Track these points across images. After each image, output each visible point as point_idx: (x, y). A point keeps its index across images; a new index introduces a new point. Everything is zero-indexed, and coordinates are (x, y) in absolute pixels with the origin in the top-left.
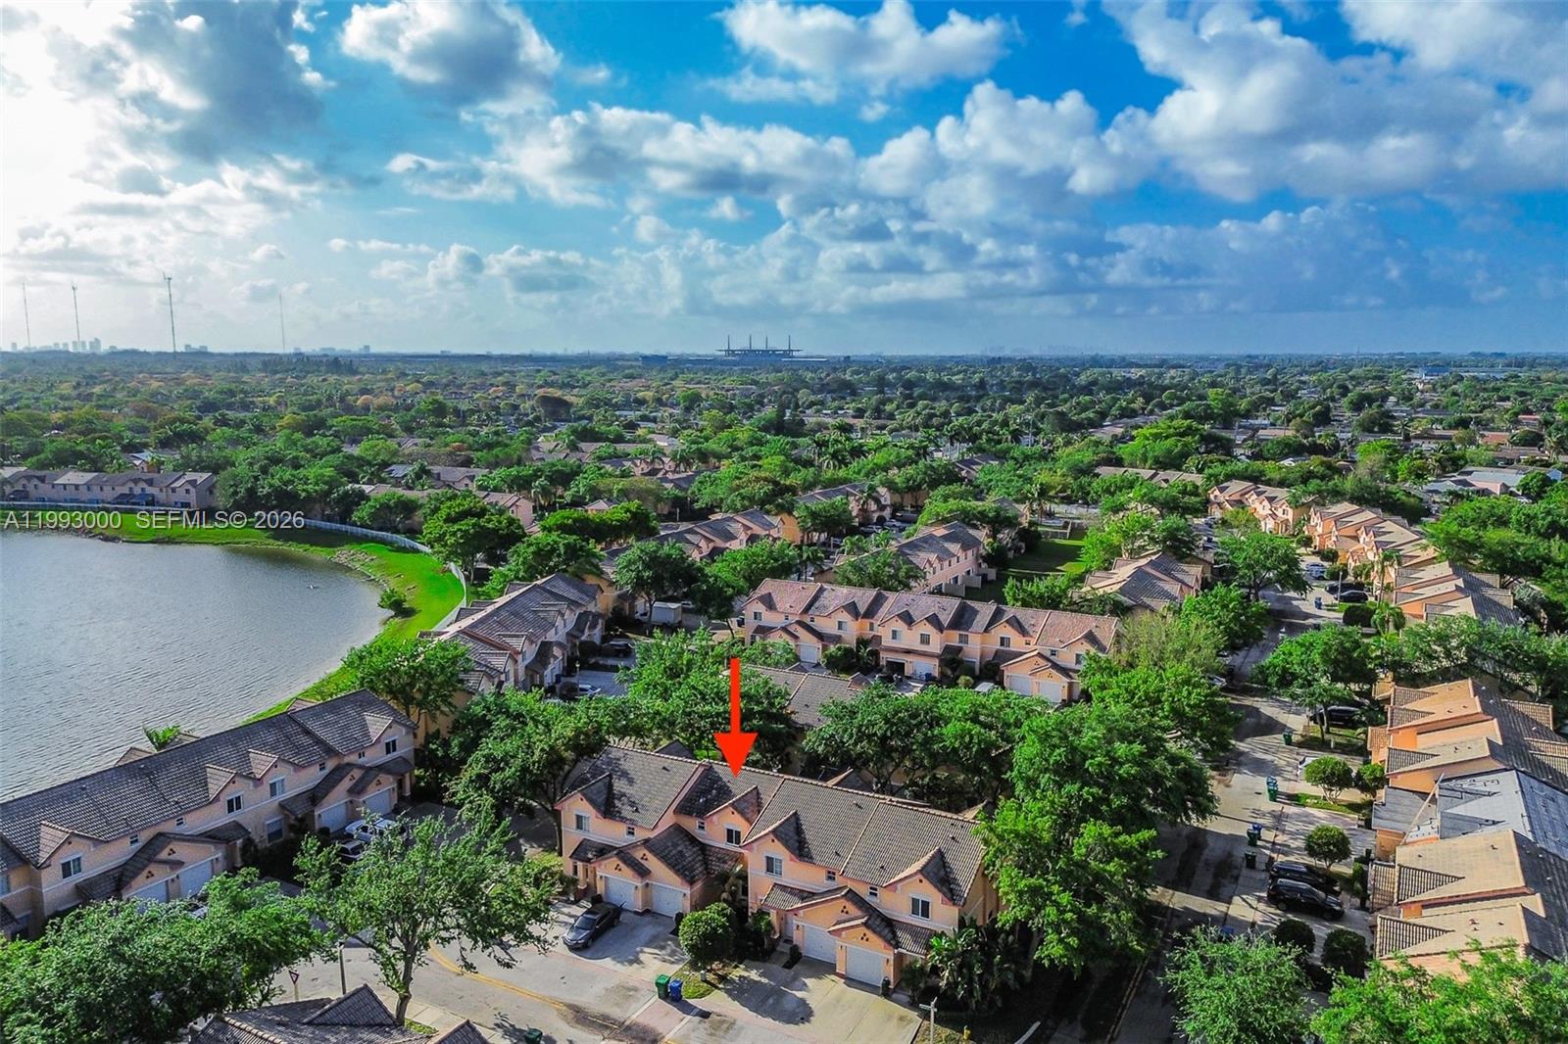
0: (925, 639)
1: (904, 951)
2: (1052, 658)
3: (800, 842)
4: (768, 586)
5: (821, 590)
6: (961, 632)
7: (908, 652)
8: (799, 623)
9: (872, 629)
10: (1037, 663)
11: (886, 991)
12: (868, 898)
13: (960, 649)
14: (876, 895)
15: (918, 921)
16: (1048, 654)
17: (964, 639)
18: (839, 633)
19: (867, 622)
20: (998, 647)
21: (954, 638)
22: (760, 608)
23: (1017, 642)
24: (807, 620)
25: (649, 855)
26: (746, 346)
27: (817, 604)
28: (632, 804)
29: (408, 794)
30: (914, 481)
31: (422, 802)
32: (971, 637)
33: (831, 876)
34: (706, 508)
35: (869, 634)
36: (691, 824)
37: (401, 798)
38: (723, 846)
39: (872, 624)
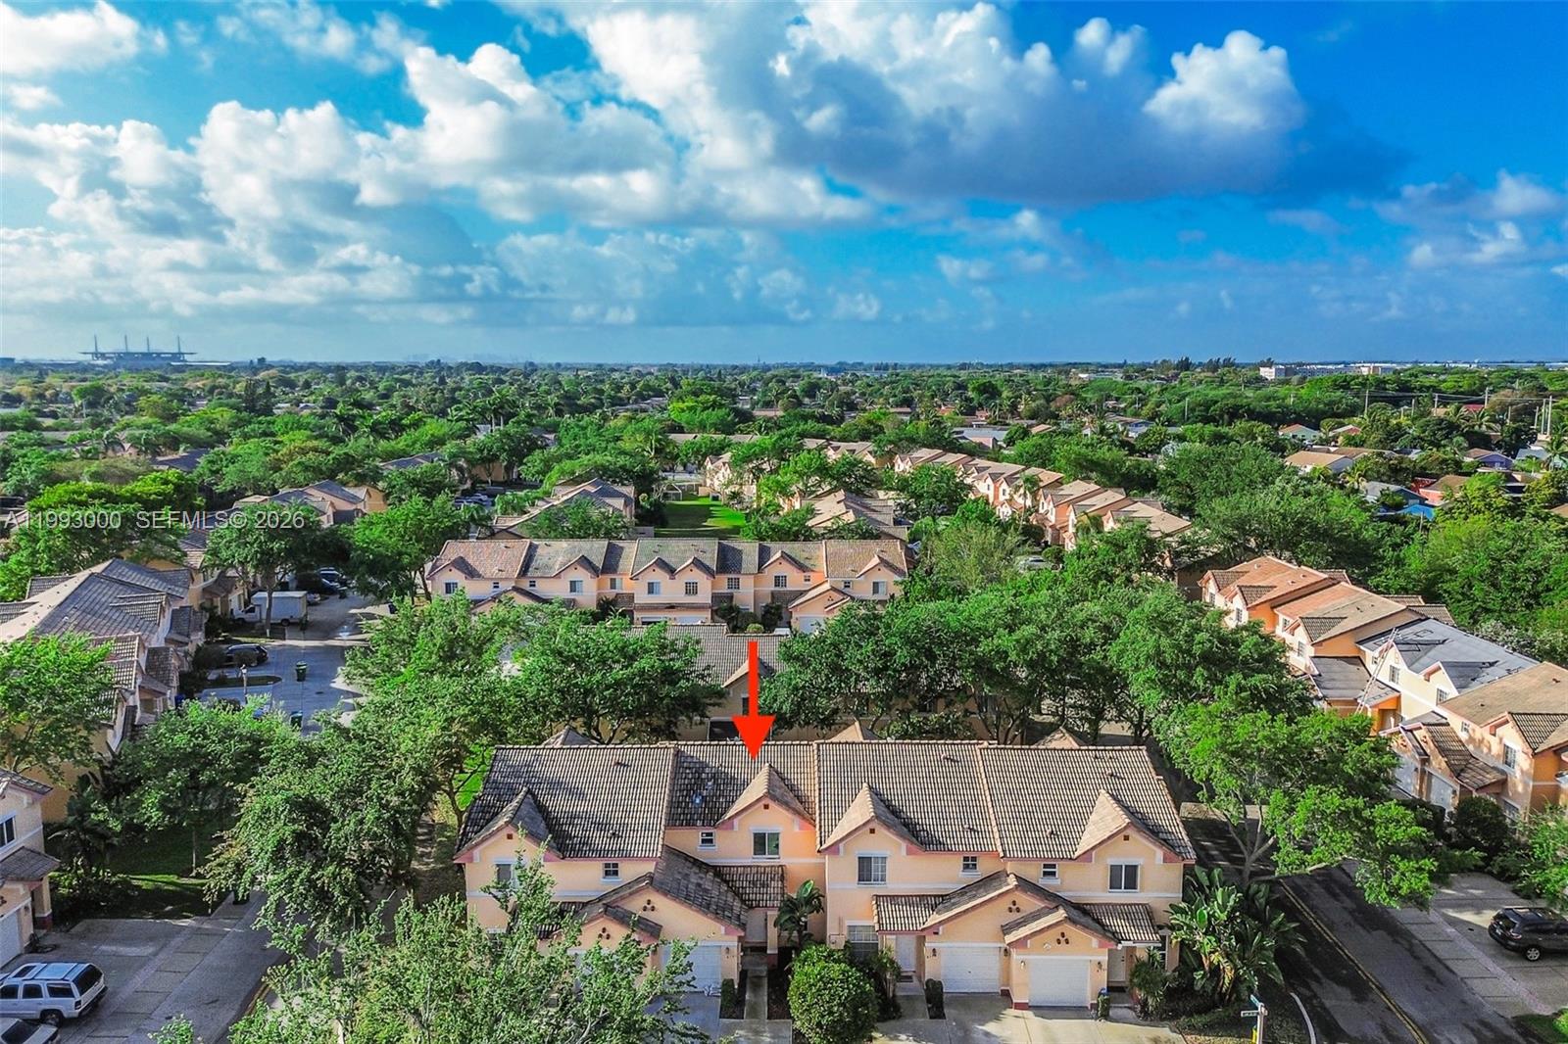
0: (691, 589)
1: (1130, 944)
2: (846, 590)
3: (906, 825)
4: (453, 550)
5: (532, 548)
6: (730, 576)
7: (671, 607)
8: (515, 589)
9: (613, 586)
10: (830, 599)
11: (1103, 1010)
12: (1043, 882)
13: (731, 597)
14: (1054, 874)
15: (1122, 896)
16: (841, 586)
17: (735, 584)
18: (572, 596)
19: (607, 578)
20: (773, 588)
21: (723, 584)
22: (456, 576)
23: (795, 580)
24: (525, 584)
25: (658, 900)
26: (121, 348)
27: (534, 564)
28: (601, 826)
29: (48, 912)
30: (489, 451)
31: (75, 923)
32: (743, 580)
33: (970, 863)
34: (232, 491)
35: (610, 594)
36: (689, 840)
37: (38, 923)
38: (748, 862)
39: (613, 581)
